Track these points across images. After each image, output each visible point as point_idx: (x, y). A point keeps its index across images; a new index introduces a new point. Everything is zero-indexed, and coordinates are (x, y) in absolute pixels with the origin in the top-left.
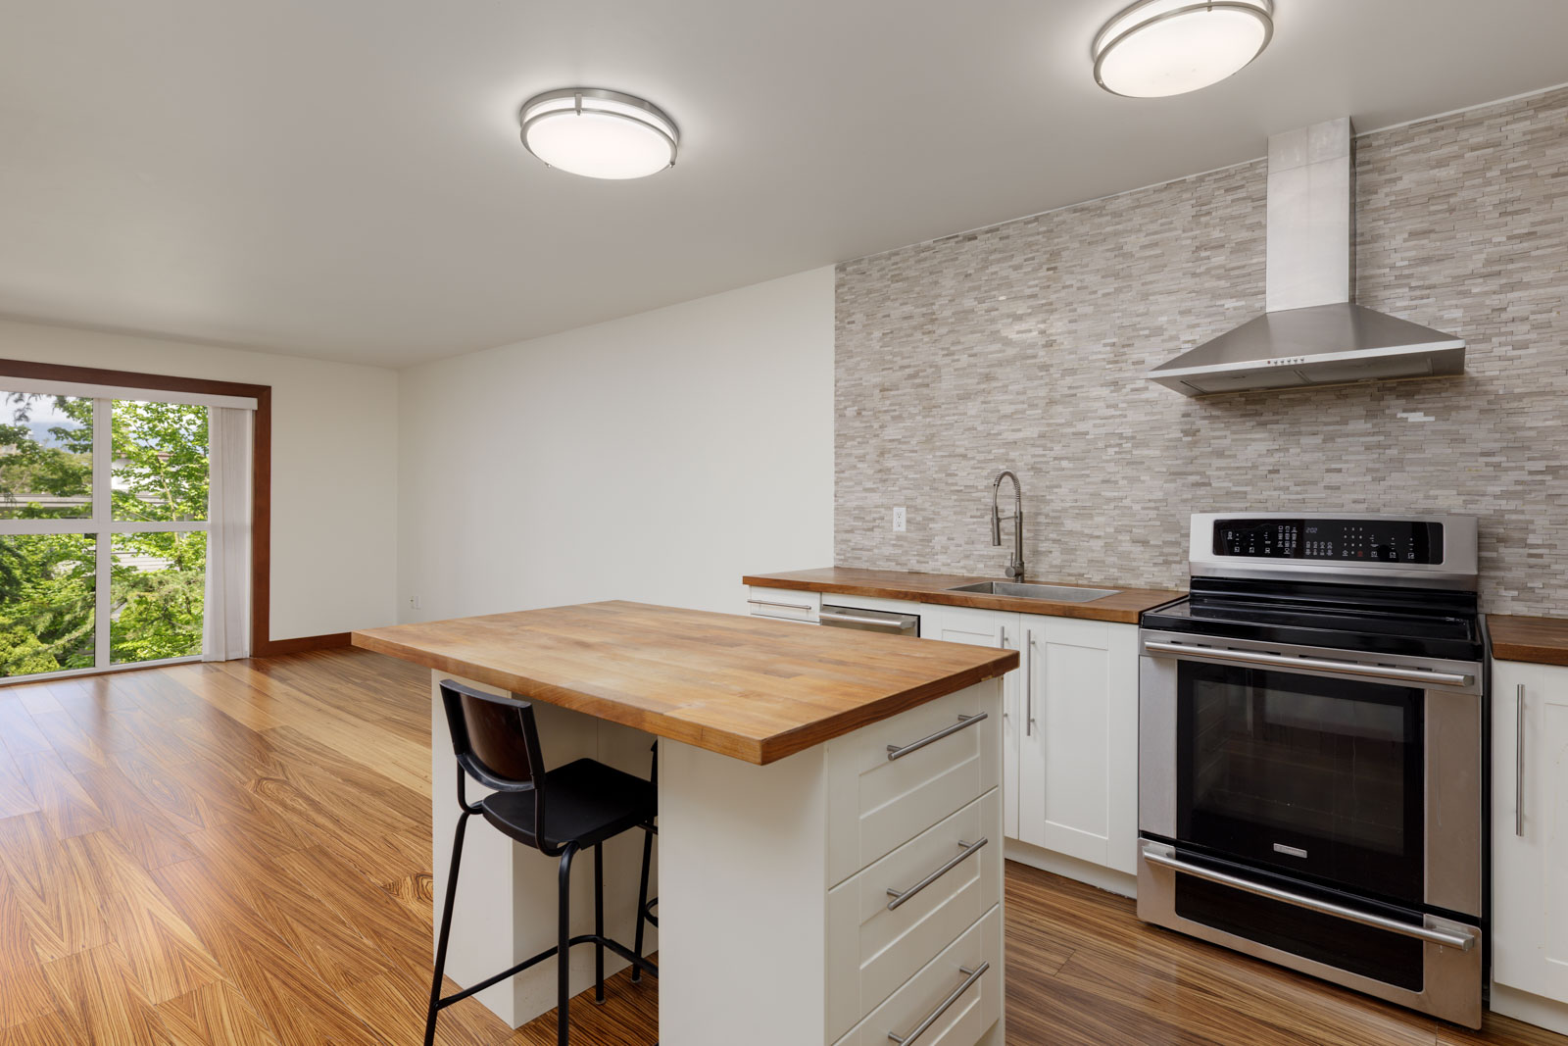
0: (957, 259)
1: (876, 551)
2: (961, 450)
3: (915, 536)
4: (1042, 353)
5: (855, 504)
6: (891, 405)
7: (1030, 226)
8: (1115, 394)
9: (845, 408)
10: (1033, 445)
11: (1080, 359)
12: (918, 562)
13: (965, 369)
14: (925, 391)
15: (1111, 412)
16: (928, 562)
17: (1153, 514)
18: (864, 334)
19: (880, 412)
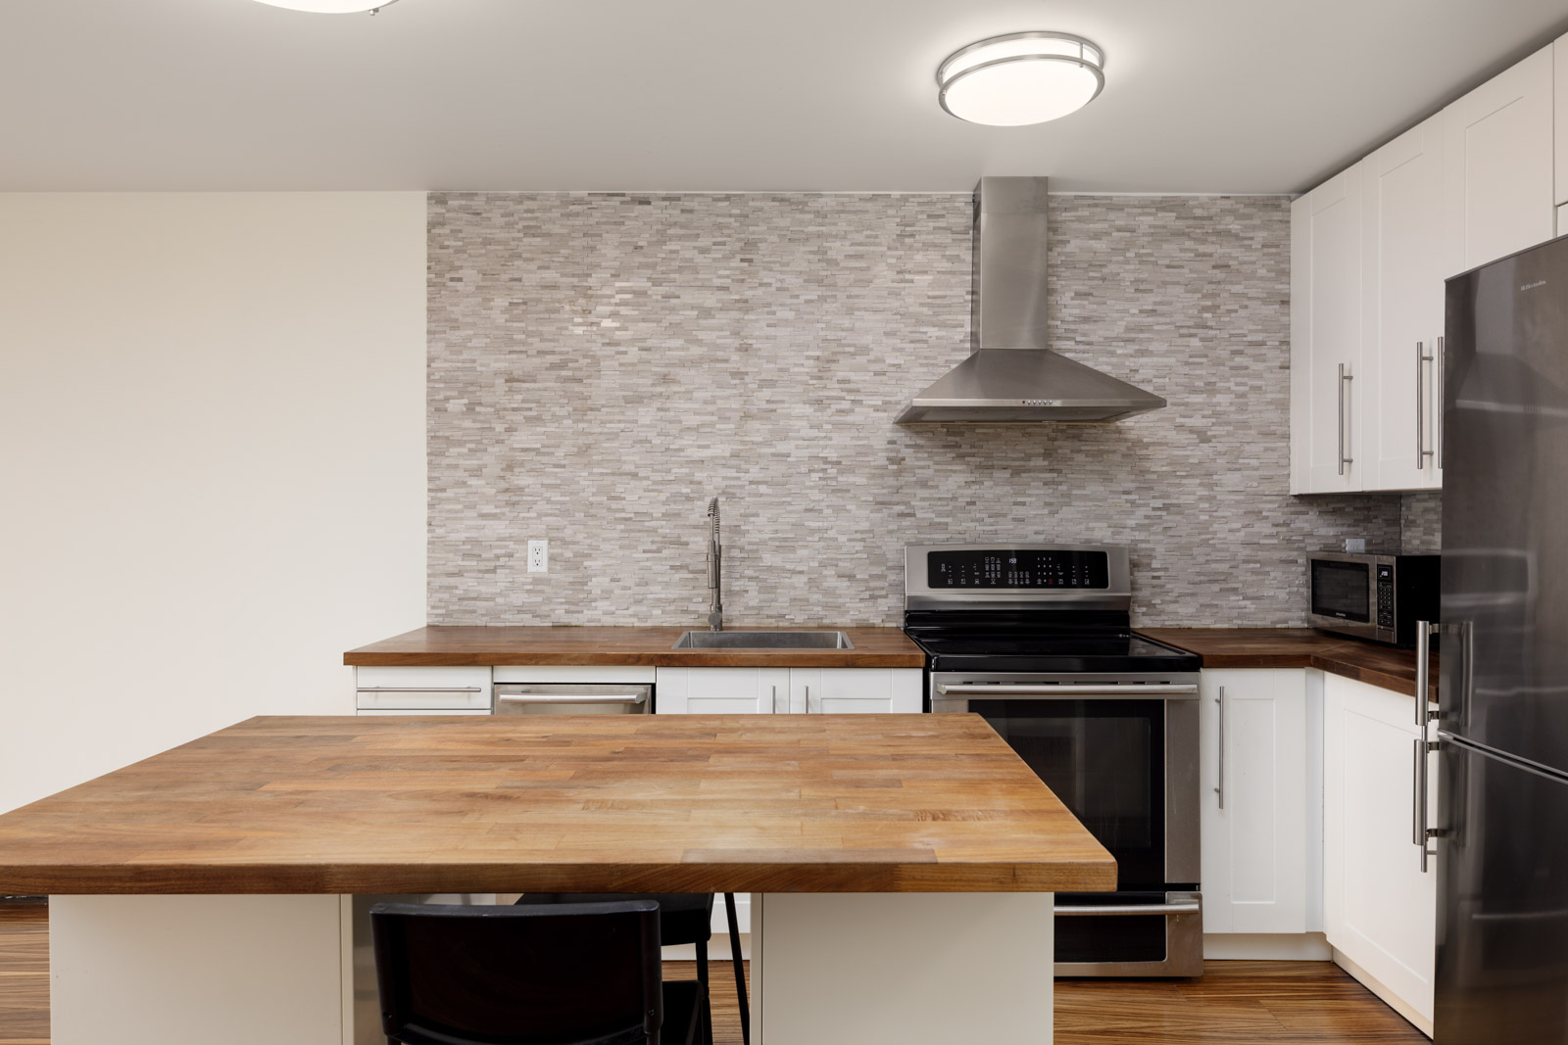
0: (623, 223)
1: (500, 600)
2: (630, 468)
3: (565, 577)
4: (735, 357)
5: (463, 536)
6: (523, 401)
7: (720, 204)
8: (819, 414)
9: (447, 399)
10: (724, 466)
11: (781, 370)
12: (567, 612)
13: (634, 365)
14: (577, 388)
15: (815, 433)
16: (582, 612)
17: (859, 546)
18: (480, 299)
19: (505, 409)
